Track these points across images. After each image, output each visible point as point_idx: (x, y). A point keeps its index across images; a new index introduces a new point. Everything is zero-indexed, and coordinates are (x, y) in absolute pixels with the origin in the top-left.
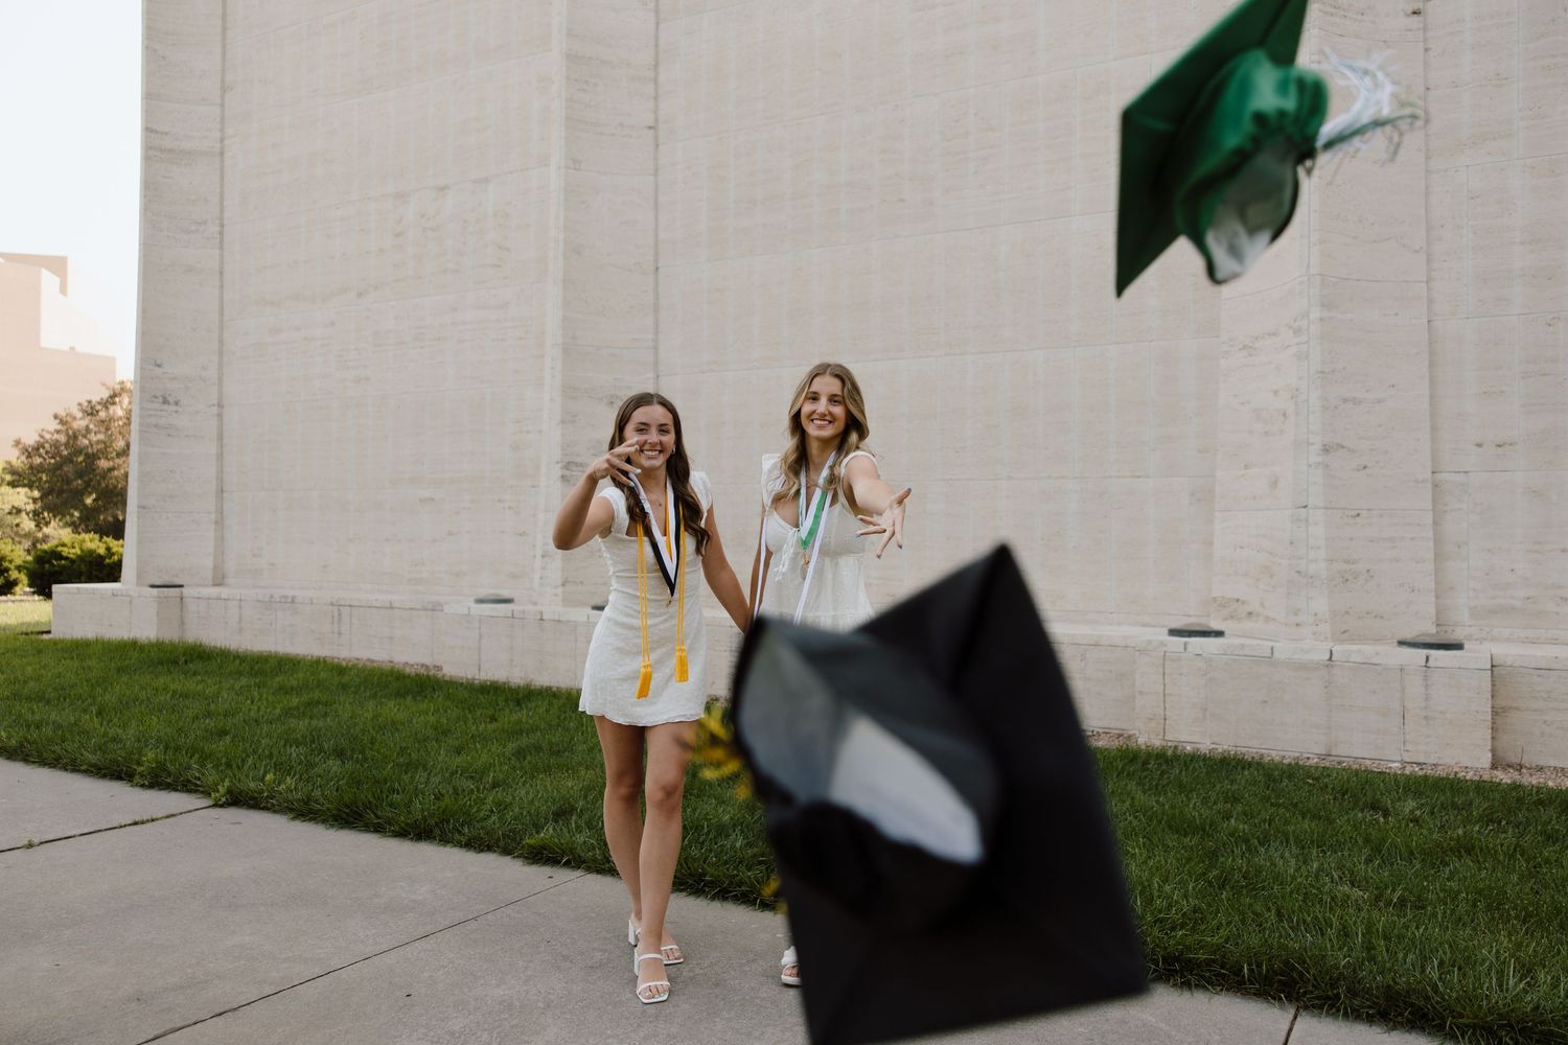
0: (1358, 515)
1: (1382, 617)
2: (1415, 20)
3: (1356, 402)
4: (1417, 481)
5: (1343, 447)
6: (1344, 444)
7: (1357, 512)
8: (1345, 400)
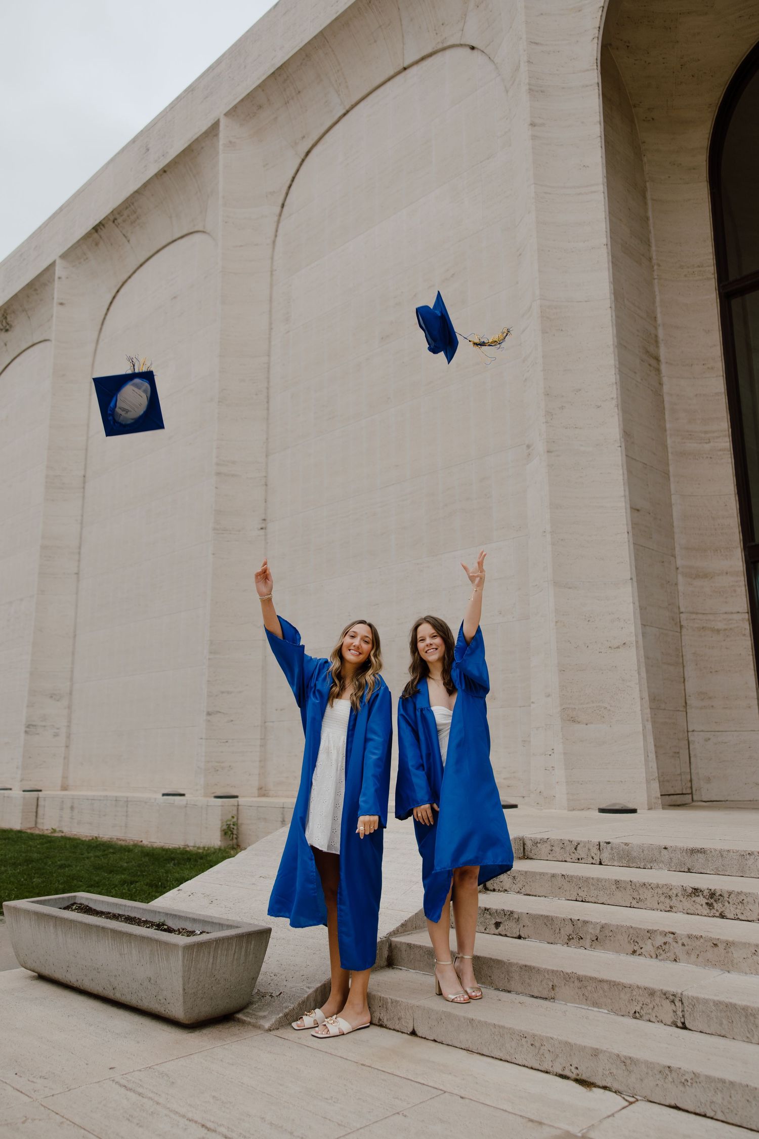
0: (227, 742)
1: (235, 787)
2: (262, 532)
3: (228, 693)
4: (255, 726)
5: (220, 712)
6: (220, 711)
7: (226, 740)
8: (223, 692)
